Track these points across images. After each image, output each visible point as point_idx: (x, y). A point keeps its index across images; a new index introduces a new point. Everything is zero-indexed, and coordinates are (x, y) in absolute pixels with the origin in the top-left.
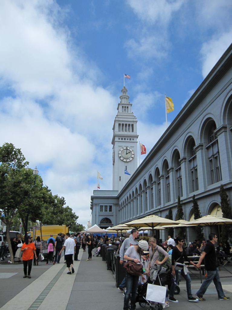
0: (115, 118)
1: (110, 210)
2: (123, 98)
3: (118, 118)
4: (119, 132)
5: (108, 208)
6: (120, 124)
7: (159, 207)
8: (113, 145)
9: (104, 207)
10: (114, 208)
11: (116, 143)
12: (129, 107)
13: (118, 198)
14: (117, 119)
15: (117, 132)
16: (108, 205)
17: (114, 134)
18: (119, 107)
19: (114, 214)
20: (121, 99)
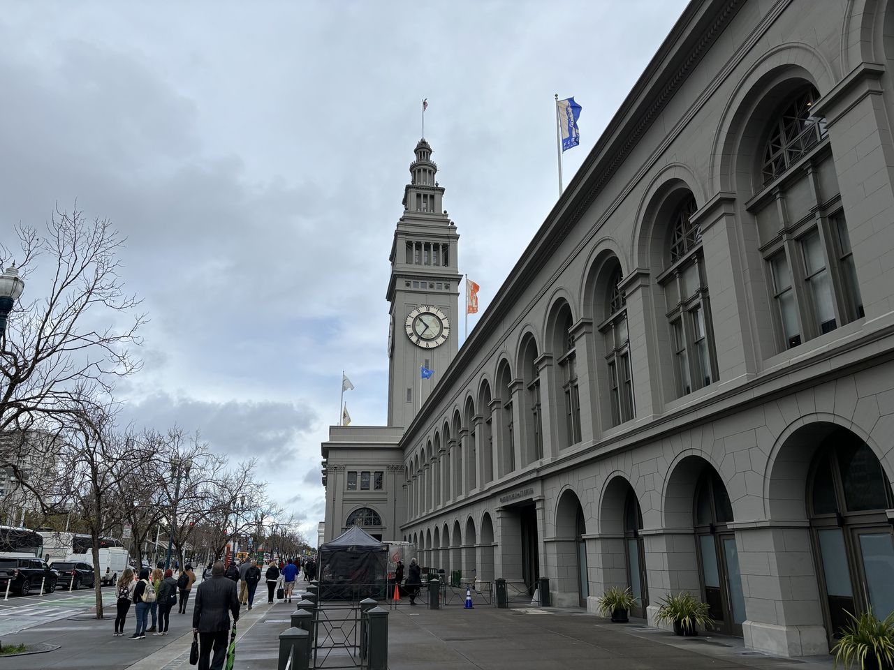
0: (398, 226)
1: (379, 484)
2: (419, 171)
3: (406, 225)
4: (408, 266)
5: (372, 479)
6: (409, 244)
7: (537, 465)
8: (389, 303)
9: (359, 474)
10: (388, 479)
11: (398, 294)
12: (436, 197)
13: (402, 448)
14: (402, 229)
15: (403, 266)
16: (372, 469)
17: (393, 272)
18: (409, 195)
19: (390, 497)
20: (415, 172)
